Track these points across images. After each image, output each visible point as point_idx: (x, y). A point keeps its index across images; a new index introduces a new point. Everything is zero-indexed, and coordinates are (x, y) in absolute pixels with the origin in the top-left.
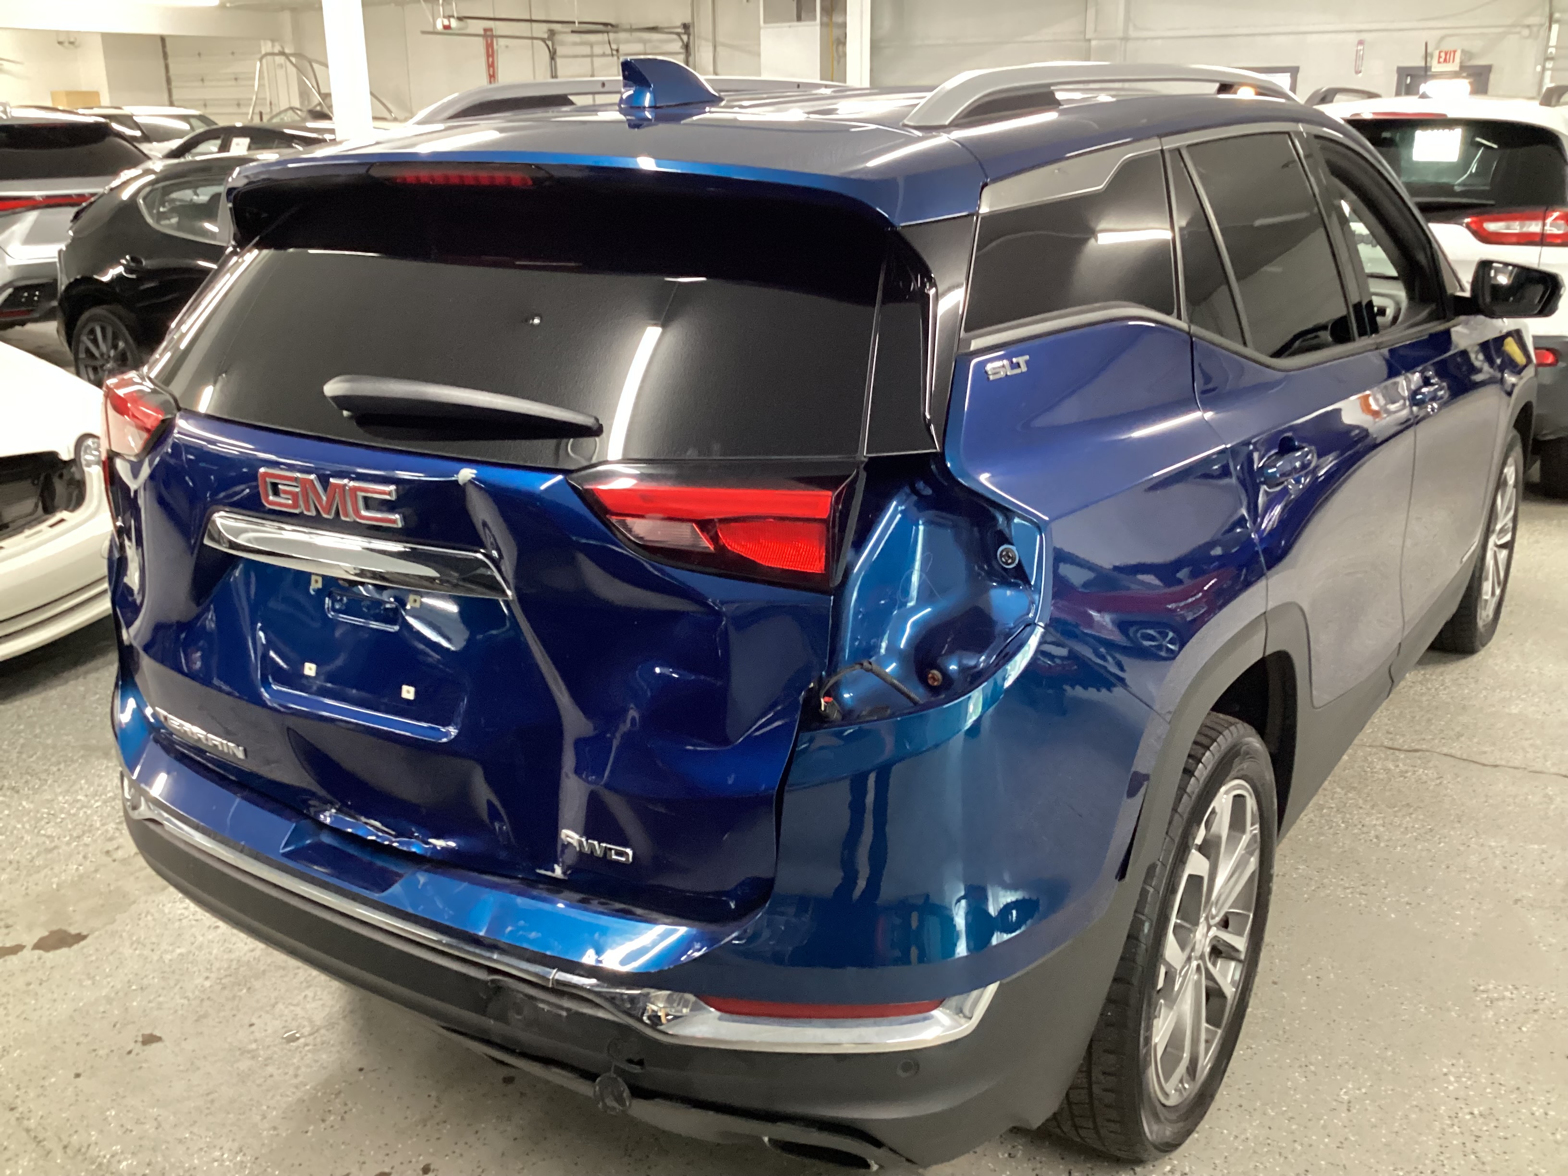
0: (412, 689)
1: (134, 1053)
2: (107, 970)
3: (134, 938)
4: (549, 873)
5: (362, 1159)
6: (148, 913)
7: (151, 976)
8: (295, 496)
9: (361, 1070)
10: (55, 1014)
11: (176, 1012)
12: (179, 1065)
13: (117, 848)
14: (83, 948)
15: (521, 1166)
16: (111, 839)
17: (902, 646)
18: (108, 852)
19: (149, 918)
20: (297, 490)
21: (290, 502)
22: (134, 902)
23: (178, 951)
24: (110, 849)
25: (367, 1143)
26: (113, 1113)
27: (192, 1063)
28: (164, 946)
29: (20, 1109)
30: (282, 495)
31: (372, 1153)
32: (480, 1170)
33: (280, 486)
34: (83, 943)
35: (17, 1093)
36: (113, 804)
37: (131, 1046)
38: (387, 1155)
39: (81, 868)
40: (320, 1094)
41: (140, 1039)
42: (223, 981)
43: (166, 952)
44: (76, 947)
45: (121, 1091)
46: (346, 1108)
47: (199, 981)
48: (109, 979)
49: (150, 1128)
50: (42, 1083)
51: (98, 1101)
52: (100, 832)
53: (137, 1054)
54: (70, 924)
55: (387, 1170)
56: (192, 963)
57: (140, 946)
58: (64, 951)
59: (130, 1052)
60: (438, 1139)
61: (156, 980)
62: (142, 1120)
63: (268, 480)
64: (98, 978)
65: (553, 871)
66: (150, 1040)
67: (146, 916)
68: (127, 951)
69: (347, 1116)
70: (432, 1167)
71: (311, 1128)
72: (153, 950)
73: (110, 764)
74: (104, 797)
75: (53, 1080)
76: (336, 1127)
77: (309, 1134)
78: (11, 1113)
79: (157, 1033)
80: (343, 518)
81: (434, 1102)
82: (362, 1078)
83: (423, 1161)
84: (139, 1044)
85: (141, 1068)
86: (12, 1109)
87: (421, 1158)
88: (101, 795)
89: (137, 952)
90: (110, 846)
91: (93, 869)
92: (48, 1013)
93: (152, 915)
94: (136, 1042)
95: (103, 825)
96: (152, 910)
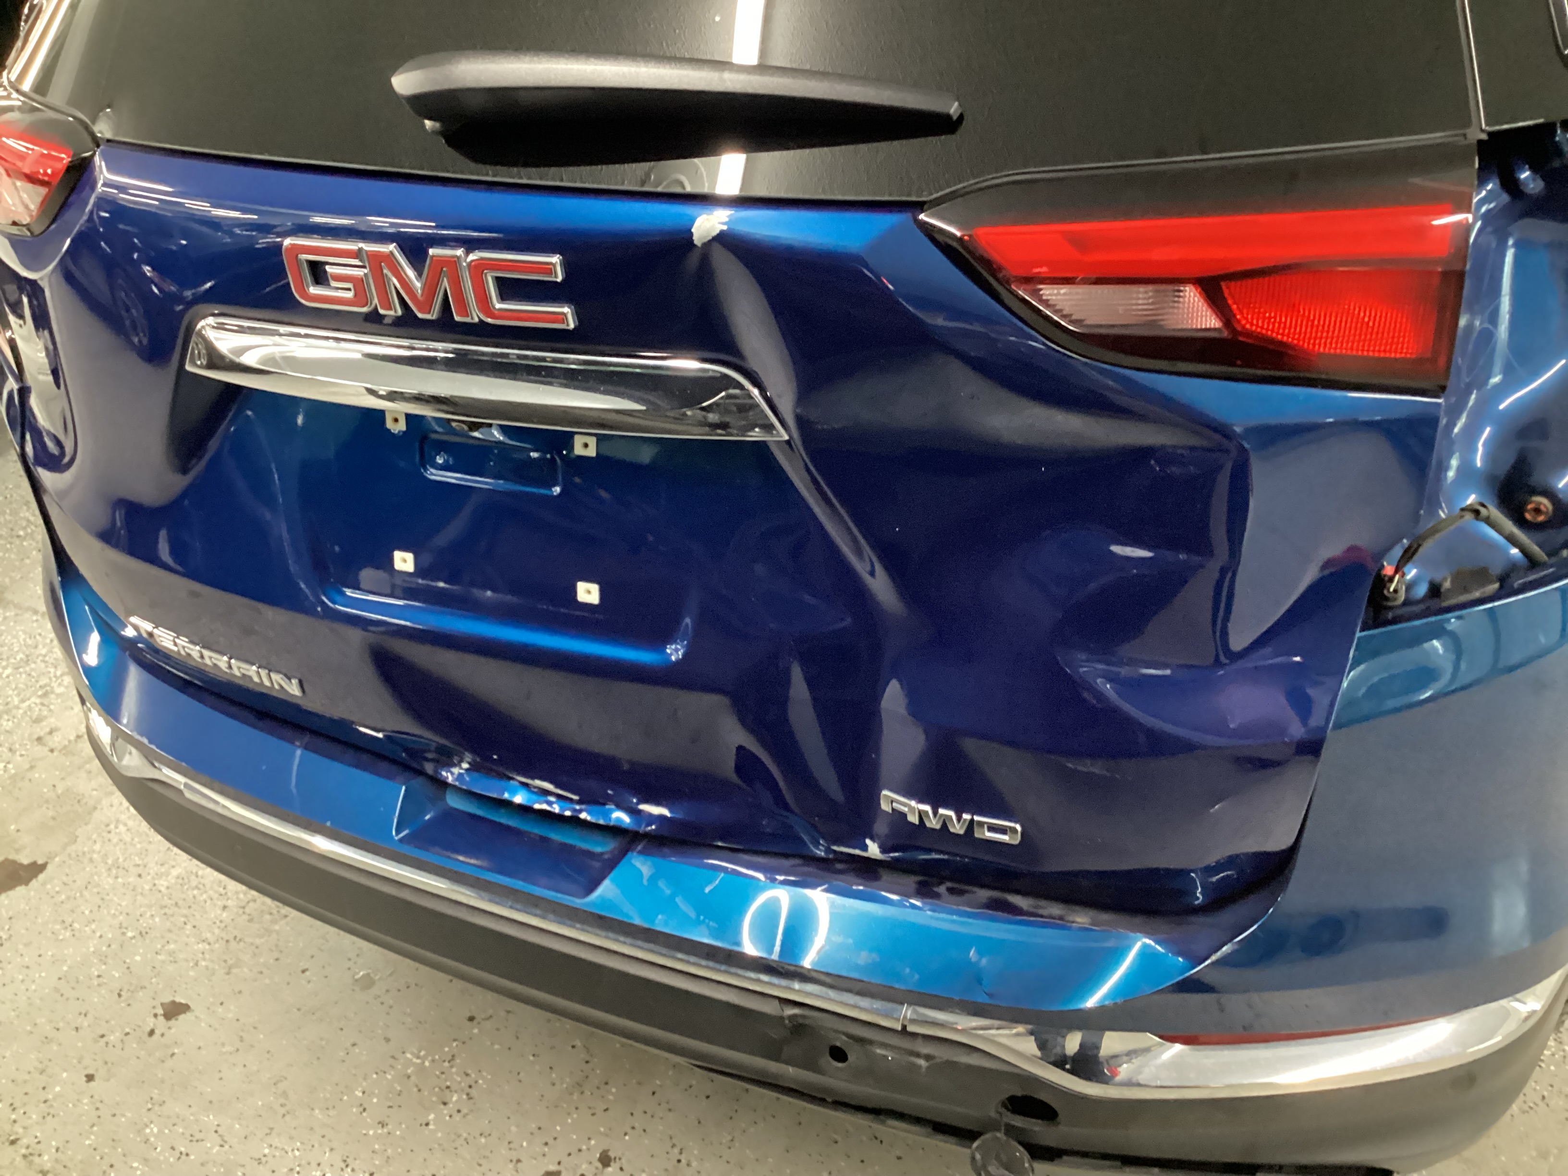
0: (595, 588)
1: (158, 1032)
2: (87, 912)
3: (110, 862)
4: (857, 852)
5: (514, 1156)
6: (118, 821)
7: (148, 914)
8: (358, 284)
9: (471, 1019)
10: (33, 987)
11: (196, 964)
12: (223, 1045)
13: (51, 733)
14: (44, 884)
15: (730, 1138)
16: (38, 720)
17: (1479, 464)
18: (39, 739)
19: (122, 828)
20: (359, 273)
21: (350, 295)
22: (95, 808)
23: (175, 872)
24: (42, 734)
25: (513, 1129)
26: (155, 1130)
27: (242, 1039)
28: (153, 869)
29: (25, 1141)
30: (334, 284)
31: (525, 1144)
32: (676, 1150)
33: (328, 268)
34: (41, 877)
35: (13, 1117)
36: (28, 669)
37: (151, 1022)
38: (546, 1144)
39: (10, 766)
40: (427, 1064)
41: (160, 1011)
42: (247, 910)
43: (159, 875)
44: (34, 883)
45: (155, 1093)
46: (469, 1080)
47: (215, 913)
48: (93, 926)
49: (211, 1145)
50: (43, 1095)
51: (129, 1115)
52: (21, 711)
53: (163, 1035)
54: (17, 851)
55: (553, 1168)
56: (197, 888)
57: (121, 872)
58: (20, 890)
59: (152, 1033)
60: (606, 1110)
61: (157, 920)
62: (198, 1136)
63: (304, 257)
64: (76, 925)
65: (865, 848)
66: (174, 1010)
67: (116, 827)
68: (107, 882)
69: (473, 1092)
70: (612, 1154)
71: (432, 1117)
72: (140, 876)
73: (8, 614)
74: (12, 661)
75: (58, 1089)
76: (465, 1111)
77: (431, 1127)
78: (13, 1147)
79: (180, 999)
80: (457, 318)
81: (583, 1056)
82: (476, 1031)
83: (596, 1146)
84: (161, 1019)
85: (173, 1055)
86: (13, 1142)
87: (593, 1142)
88: (8, 659)
89: (120, 880)
90: (40, 730)
91: (27, 766)
92: (23, 987)
93: (125, 825)
94: (156, 1016)
95: (23, 701)
96: (123, 817)
